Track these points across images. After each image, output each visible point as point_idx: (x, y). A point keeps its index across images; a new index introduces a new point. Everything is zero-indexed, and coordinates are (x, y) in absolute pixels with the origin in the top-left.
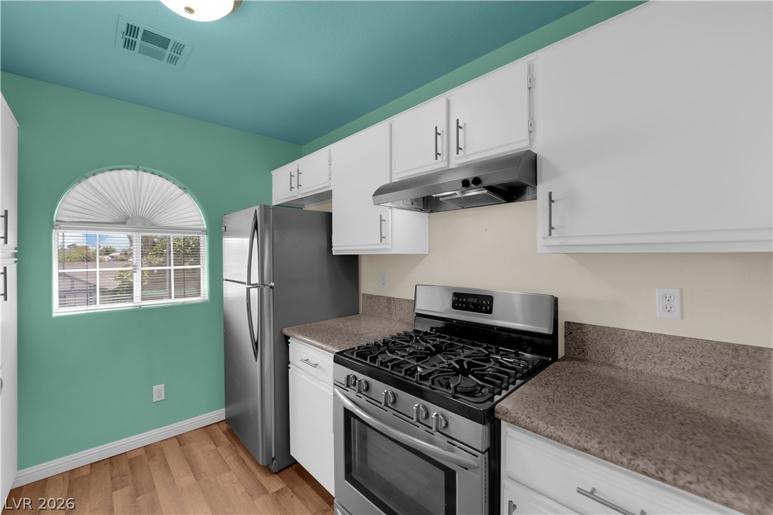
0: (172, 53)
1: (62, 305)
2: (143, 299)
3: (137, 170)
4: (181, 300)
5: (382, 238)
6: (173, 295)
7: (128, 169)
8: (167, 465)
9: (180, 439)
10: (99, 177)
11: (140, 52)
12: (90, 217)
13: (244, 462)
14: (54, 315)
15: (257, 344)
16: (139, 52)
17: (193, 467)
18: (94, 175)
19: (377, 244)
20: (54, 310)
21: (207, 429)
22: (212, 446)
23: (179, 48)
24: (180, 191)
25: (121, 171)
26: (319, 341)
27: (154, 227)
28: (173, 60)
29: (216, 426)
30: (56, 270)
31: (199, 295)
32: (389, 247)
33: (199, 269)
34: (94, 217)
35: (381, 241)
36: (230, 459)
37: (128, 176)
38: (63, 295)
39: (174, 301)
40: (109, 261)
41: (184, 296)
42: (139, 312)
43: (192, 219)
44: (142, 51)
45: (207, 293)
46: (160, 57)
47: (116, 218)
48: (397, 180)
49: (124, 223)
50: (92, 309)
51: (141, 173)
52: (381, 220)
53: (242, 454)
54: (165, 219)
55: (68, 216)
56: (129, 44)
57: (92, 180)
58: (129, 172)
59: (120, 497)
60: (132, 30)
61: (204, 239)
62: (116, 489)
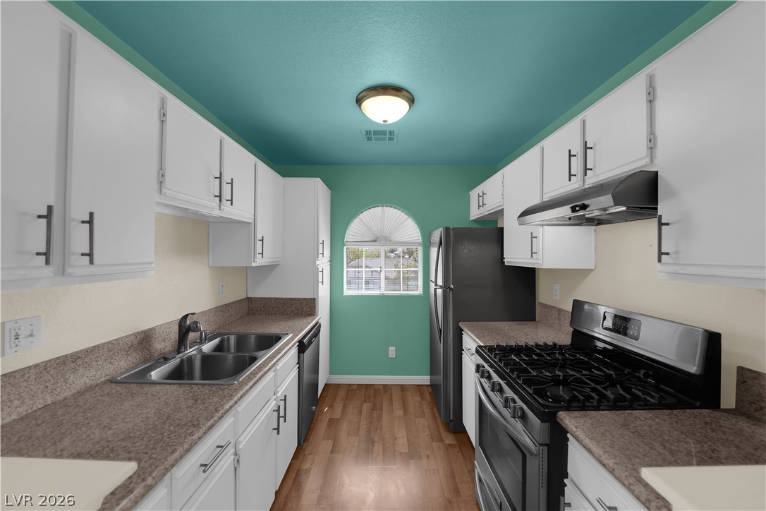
0: (390, 136)
1: (349, 288)
2: (386, 290)
3: (382, 206)
4: (406, 292)
5: (532, 253)
6: (402, 288)
8: (391, 400)
9: (403, 387)
10: (364, 213)
13: (435, 417)
14: (344, 295)
15: (441, 330)
17: (405, 407)
18: (362, 212)
19: (529, 259)
21: (419, 386)
22: (418, 398)
23: (392, 133)
24: (406, 216)
25: (375, 208)
26: (475, 336)
27: (391, 242)
28: (391, 139)
29: (425, 387)
30: (345, 269)
31: (416, 289)
32: (540, 262)
33: (417, 271)
34: (361, 238)
35: (532, 256)
36: (427, 411)
37: (378, 210)
38: (349, 283)
39: (402, 292)
40: (394, 257)
41: (408, 290)
42: (382, 297)
43: (414, 235)
44: (376, 140)
45: (421, 288)
46: (384, 140)
47: (373, 238)
48: (547, 200)
49: (376, 241)
51: (384, 208)
52: (533, 237)
53: (436, 411)
54: (398, 237)
55: (350, 239)
56: (369, 139)
57: (361, 216)
58: (379, 208)
59: (366, 407)
60: (368, 133)
61: (420, 250)
62: (365, 402)
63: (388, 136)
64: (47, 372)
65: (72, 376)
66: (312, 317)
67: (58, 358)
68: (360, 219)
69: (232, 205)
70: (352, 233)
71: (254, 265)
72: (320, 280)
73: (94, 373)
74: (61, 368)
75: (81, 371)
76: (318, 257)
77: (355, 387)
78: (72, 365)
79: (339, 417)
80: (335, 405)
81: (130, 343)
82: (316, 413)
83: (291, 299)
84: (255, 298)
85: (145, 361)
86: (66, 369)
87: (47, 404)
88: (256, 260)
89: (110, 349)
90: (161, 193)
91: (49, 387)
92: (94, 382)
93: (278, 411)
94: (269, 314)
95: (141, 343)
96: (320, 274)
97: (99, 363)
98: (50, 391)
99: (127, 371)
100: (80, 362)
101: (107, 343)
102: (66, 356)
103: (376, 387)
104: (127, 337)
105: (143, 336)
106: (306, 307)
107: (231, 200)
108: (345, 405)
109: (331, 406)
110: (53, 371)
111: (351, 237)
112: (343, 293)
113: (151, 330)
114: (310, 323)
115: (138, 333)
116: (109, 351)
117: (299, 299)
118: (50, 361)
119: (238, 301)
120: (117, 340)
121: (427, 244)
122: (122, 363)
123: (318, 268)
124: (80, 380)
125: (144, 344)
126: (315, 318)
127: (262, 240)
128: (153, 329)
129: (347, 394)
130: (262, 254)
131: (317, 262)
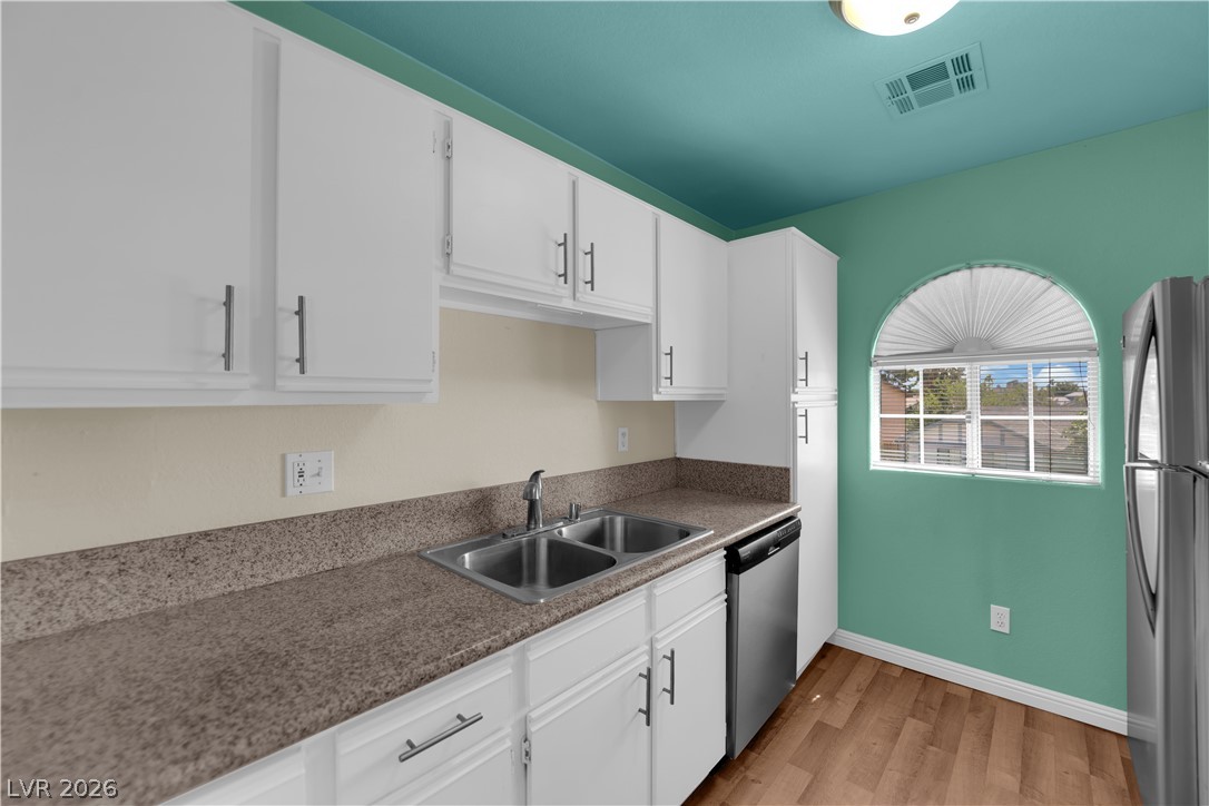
0: (960, 76)
2: (983, 467)
3: (970, 268)
4: (1045, 476)
6: (1032, 465)
7: (958, 270)
8: (989, 736)
10: (922, 291)
11: (921, 104)
12: (909, 347)
14: (872, 468)
16: (920, 106)
18: (915, 290)
20: (872, 462)
23: (961, 63)
24: (1044, 283)
25: (949, 276)
27: (996, 351)
28: (967, 84)
30: (875, 415)
31: (1085, 472)
33: (1086, 421)
34: (914, 347)
37: (959, 279)
38: (887, 444)
39: (1032, 474)
41: (1050, 470)
42: (972, 482)
43: (1069, 329)
44: (923, 101)
45: (1099, 470)
46: (948, 93)
47: (943, 344)
49: (950, 350)
50: (910, 467)
51: (976, 271)
54: (1017, 336)
55: (885, 349)
56: (905, 106)
57: (912, 298)
58: (959, 274)
59: (913, 729)
60: (895, 88)
61: (1094, 367)
62: (913, 716)
63: (953, 78)
64: (337, 525)
65: (371, 536)
66: (779, 506)
67: (351, 510)
68: (913, 307)
69: (592, 289)
70: (888, 338)
71: (656, 398)
72: (801, 432)
73: (403, 538)
74: (356, 524)
75: (383, 532)
76: (795, 386)
77: (897, 674)
78: (371, 521)
79: (840, 725)
80: (838, 696)
81: (457, 504)
82: (795, 698)
83: (745, 466)
84: (686, 459)
85: (482, 532)
86: (362, 526)
87: (336, 566)
88: (660, 390)
89: (427, 508)
90: (448, 272)
91: (339, 545)
92: (402, 550)
93: (648, 676)
94: (707, 490)
95: (475, 505)
96: (801, 421)
97: (410, 525)
98: (340, 550)
99: (452, 542)
100: (381, 519)
101: (422, 499)
102: (362, 509)
103: (953, 691)
104: (453, 494)
105: (478, 496)
106: (772, 484)
107: (592, 282)
108: (860, 705)
109: (830, 696)
110: (344, 525)
111: (887, 345)
112: (868, 464)
113: (491, 488)
114: (766, 517)
115: (471, 491)
116: (425, 510)
117: (758, 468)
118: (341, 511)
119: (655, 461)
120: (437, 496)
121: (1112, 348)
122: (445, 530)
123: (795, 410)
124: (383, 543)
125: (481, 509)
126: (785, 509)
127: (671, 354)
128: (498, 488)
129: (873, 682)
130: (671, 378)
131: (794, 398)
